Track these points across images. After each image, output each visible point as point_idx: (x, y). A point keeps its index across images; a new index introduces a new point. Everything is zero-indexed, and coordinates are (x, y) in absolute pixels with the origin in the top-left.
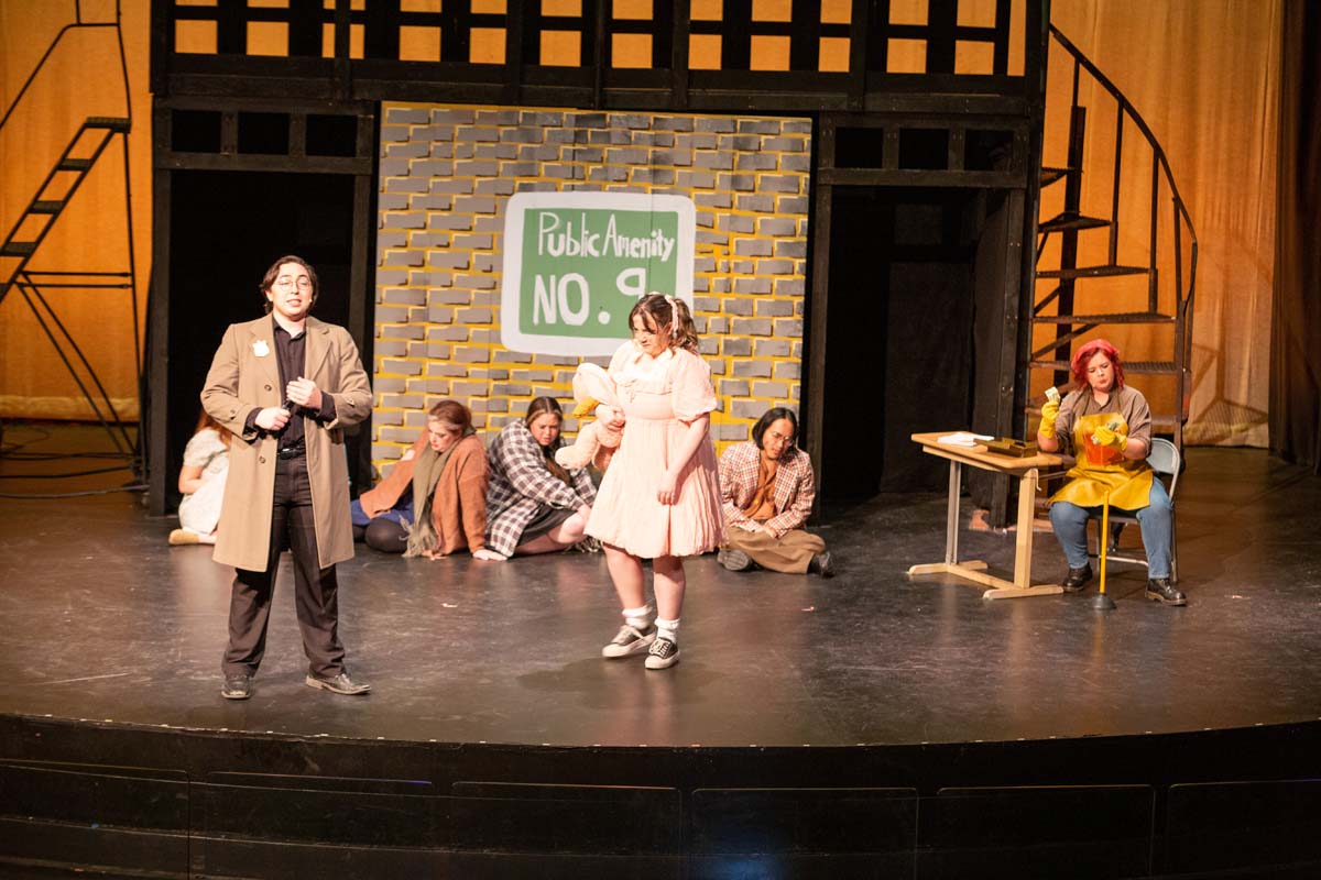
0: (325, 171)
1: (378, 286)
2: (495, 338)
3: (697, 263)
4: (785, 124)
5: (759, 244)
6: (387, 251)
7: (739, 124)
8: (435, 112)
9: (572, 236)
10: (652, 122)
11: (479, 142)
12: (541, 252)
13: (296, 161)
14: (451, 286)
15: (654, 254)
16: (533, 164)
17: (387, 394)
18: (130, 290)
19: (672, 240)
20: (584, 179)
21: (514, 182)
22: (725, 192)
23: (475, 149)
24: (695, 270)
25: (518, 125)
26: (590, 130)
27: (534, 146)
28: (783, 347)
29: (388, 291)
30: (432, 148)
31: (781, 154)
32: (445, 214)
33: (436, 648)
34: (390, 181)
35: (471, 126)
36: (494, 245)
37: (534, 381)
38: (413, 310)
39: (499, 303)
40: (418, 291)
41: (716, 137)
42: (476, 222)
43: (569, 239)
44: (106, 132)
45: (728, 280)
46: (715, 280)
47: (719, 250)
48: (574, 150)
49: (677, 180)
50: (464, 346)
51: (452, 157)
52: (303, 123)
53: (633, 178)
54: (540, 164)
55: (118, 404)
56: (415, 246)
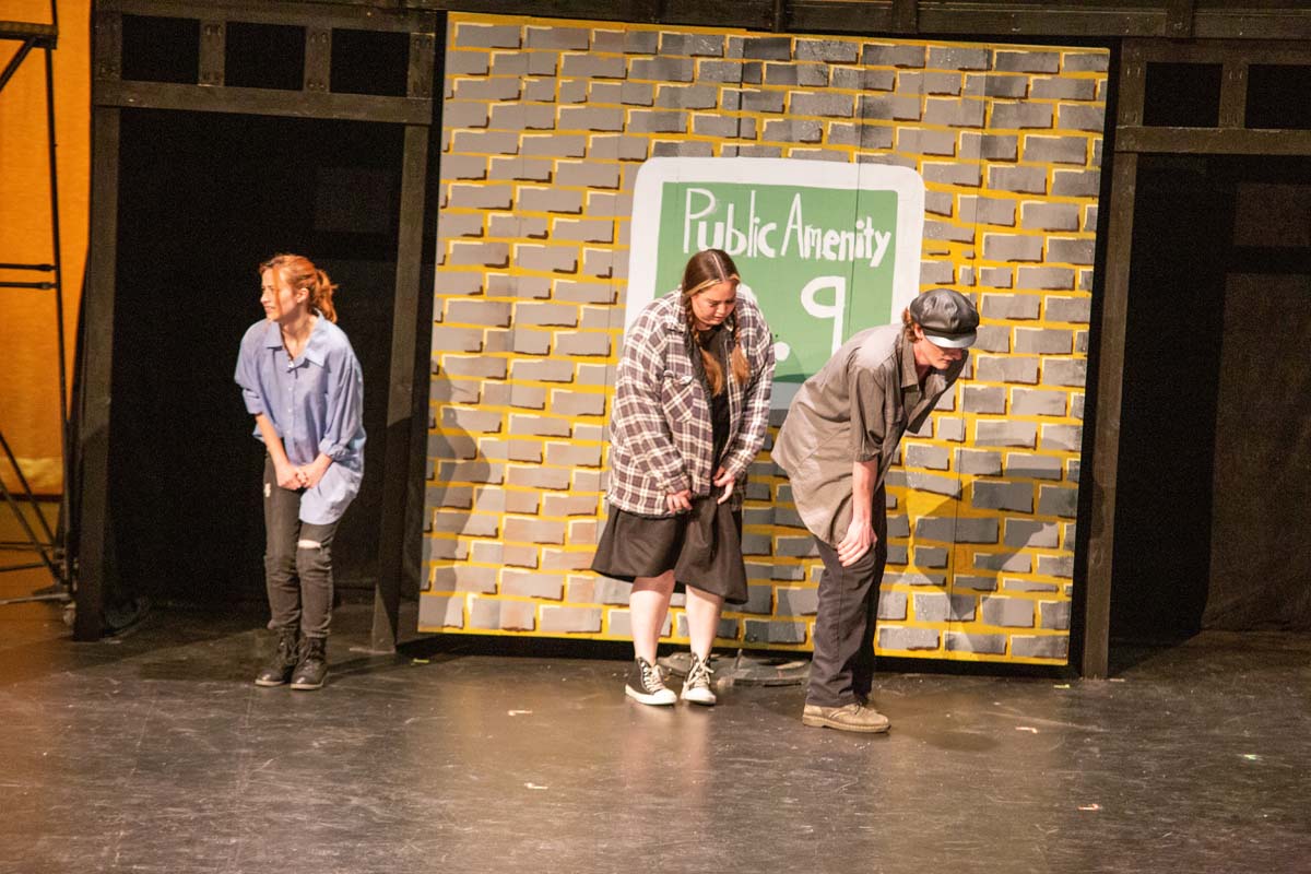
0: (361, 116)
1: (438, 295)
3: (925, 268)
4: (1066, 56)
5: (1023, 241)
6: (452, 243)
7: (995, 57)
8: (529, 29)
9: (734, 227)
10: (861, 53)
11: (595, 77)
12: (686, 250)
13: (315, 100)
14: (549, 298)
15: (860, 255)
16: (678, 114)
17: (446, 460)
18: (53, 291)
19: (888, 234)
20: (756, 139)
21: (648, 140)
22: (970, 161)
23: (590, 90)
24: (921, 283)
25: (655, 53)
26: (766, 62)
27: (679, 85)
28: (1054, 402)
29: (452, 303)
30: (524, 86)
31: (1060, 103)
32: (543, 187)
33: (514, 852)
34: (458, 135)
35: (584, 53)
36: (614, 236)
38: (489, 333)
39: (620, 325)
40: (498, 303)
41: (959, 77)
42: (588, 203)
43: (730, 230)
44: (17, 44)
47: (959, 250)
48: (741, 94)
49: (897, 142)
50: (565, 390)
51: (554, 101)
52: (326, 41)
53: (830, 137)
54: (688, 114)
55: (27, 467)
56: (496, 235)
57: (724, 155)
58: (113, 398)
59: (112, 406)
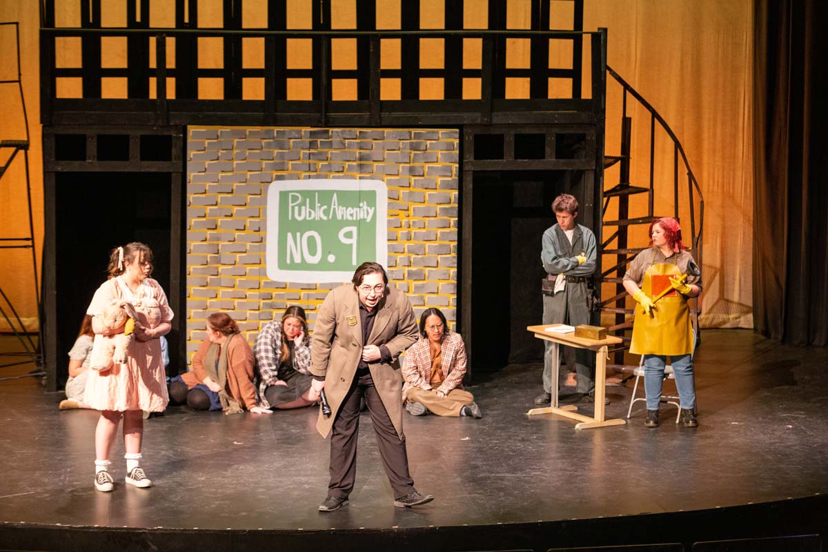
0: (153, 170)
1: (188, 242)
2: (263, 273)
3: (389, 221)
4: (442, 133)
5: (428, 209)
6: (193, 220)
7: (413, 134)
8: (221, 132)
9: (310, 207)
10: (358, 134)
11: (249, 149)
12: (290, 218)
13: (135, 165)
14: (234, 241)
15: (362, 218)
16: (284, 163)
17: (195, 311)
18: (31, 249)
19: (373, 208)
20: (316, 171)
21: (272, 174)
22: (406, 177)
23: (247, 154)
24: (388, 227)
25: (274, 138)
26: (319, 140)
27: (284, 151)
28: (445, 274)
29: (194, 246)
30: (220, 154)
31: (440, 152)
32: (230, 196)
34: (194, 176)
35: (244, 140)
36: (260, 214)
37: (288, 299)
38: (210, 257)
39: (265, 251)
40: (213, 244)
41: (398, 143)
42: (249, 200)
43: (308, 209)
44: (13, 149)
45: (409, 233)
46: (401, 232)
47: (402, 214)
48: (310, 153)
49: (375, 170)
50: (243, 279)
51: (232, 160)
52: (138, 140)
53: (347, 170)
54: (288, 163)
55: (25, 321)
56: (211, 216)
57: (304, 179)
58: (57, 291)
59: (57, 294)
